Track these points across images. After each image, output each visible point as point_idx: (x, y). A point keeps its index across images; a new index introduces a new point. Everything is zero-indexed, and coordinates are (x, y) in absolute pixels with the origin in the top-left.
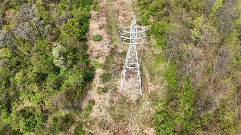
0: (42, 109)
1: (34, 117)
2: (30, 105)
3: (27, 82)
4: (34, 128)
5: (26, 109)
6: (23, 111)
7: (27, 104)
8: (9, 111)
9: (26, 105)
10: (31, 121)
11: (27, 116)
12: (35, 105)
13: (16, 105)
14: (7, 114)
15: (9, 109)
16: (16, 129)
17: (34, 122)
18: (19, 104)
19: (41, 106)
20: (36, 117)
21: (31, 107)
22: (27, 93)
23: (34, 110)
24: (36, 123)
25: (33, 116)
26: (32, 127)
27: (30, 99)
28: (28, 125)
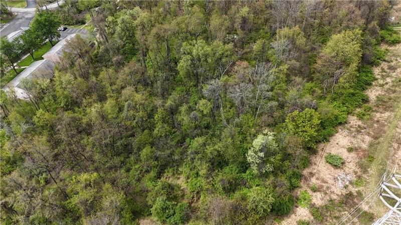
0: (192, 202)
1: (177, 205)
2: (184, 186)
3: (200, 156)
4: (167, 218)
5: (176, 188)
6: (171, 187)
7: (181, 182)
8: (159, 176)
9: (179, 182)
10: (171, 207)
11: (171, 196)
12: (188, 191)
13: (170, 174)
14: (155, 177)
15: (160, 173)
16: (150, 203)
17: (172, 211)
18: (174, 174)
19: (193, 197)
20: (178, 207)
21: (183, 190)
22: (191, 170)
23: (183, 196)
24: (173, 215)
25: (176, 203)
26: (166, 215)
27: (188, 178)
28: (164, 209)
